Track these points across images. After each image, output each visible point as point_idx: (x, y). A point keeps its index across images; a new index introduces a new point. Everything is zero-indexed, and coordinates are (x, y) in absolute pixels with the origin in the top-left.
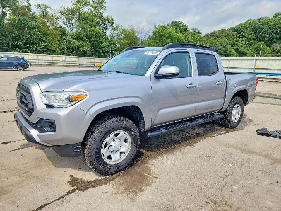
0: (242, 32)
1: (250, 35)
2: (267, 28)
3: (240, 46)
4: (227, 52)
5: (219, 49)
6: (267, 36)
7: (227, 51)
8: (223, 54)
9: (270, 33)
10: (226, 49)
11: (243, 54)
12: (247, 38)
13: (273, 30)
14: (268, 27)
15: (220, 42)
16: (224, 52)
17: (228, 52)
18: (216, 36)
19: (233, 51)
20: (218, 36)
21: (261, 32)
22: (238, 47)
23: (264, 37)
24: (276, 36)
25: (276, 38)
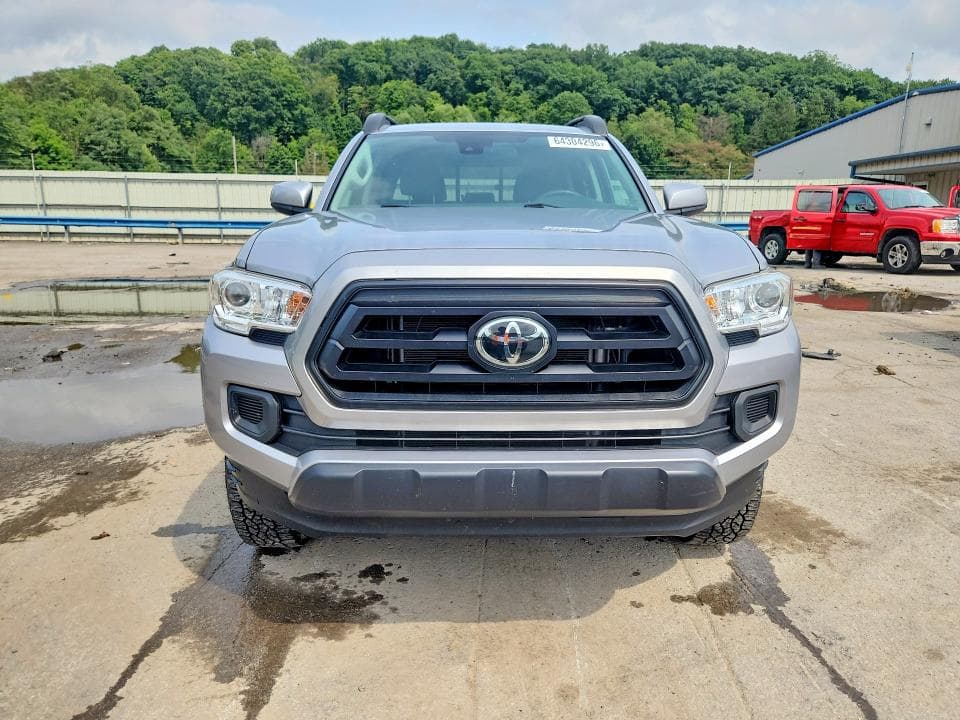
0: (144, 86)
1: (179, 102)
2: (225, 85)
3: (163, 137)
4: (126, 152)
5: (92, 142)
6: (233, 110)
7: (127, 150)
8: (113, 162)
9: (238, 101)
10: (118, 142)
11: (180, 162)
12: (170, 110)
13: (245, 93)
14: (227, 82)
15: (88, 117)
16: (113, 154)
17: (130, 154)
18: (63, 89)
19: (147, 151)
20: (71, 92)
21: (212, 97)
22: (159, 138)
23: (224, 113)
24: (256, 114)
25: (258, 120)
